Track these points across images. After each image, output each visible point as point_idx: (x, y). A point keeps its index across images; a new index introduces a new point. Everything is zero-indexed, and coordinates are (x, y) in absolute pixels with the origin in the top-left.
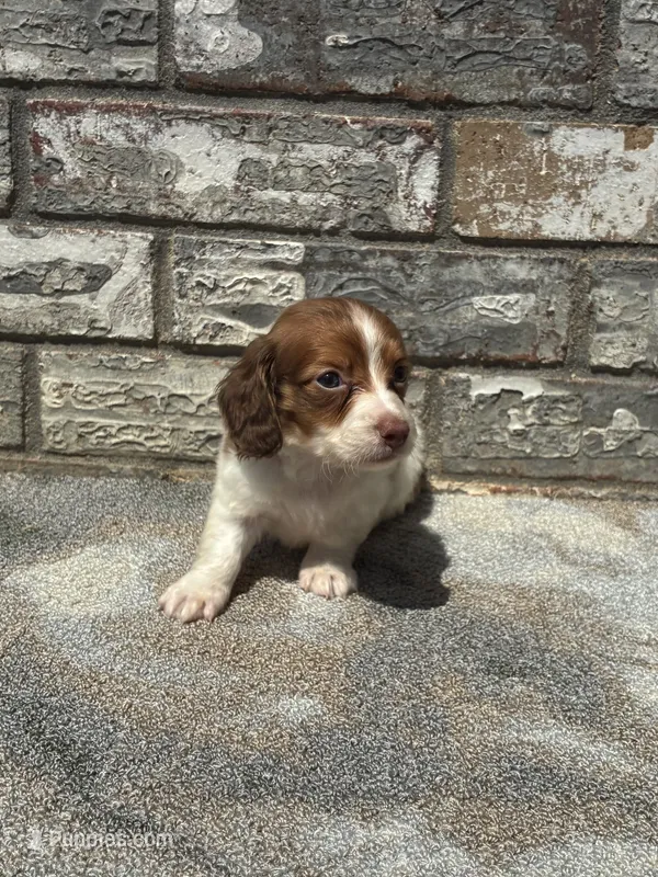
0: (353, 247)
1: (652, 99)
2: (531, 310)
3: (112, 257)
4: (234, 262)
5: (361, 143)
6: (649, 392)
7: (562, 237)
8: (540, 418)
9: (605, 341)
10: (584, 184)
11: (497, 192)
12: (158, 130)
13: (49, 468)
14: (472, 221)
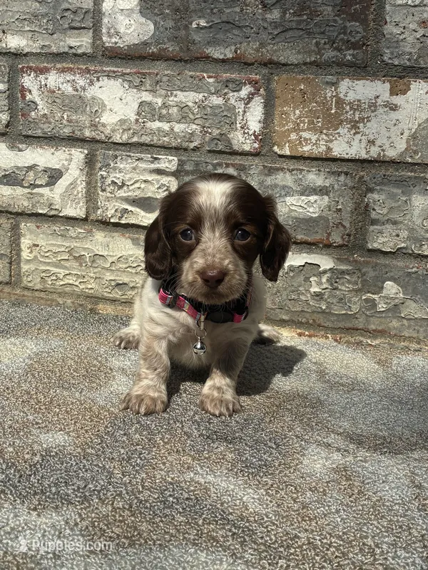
0: (208, 161)
1: (409, 60)
2: (325, 207)
3: (63, 164)
4: (134, 169)
5: (213, 91)
6: (410, 270)
7: (347, 157)
8: (332, 285)
9: (377, 231)
10: (361, 119)
11: (302, 125)
12: (91, 83)
13: (24, 298)
14: (285, 144)
